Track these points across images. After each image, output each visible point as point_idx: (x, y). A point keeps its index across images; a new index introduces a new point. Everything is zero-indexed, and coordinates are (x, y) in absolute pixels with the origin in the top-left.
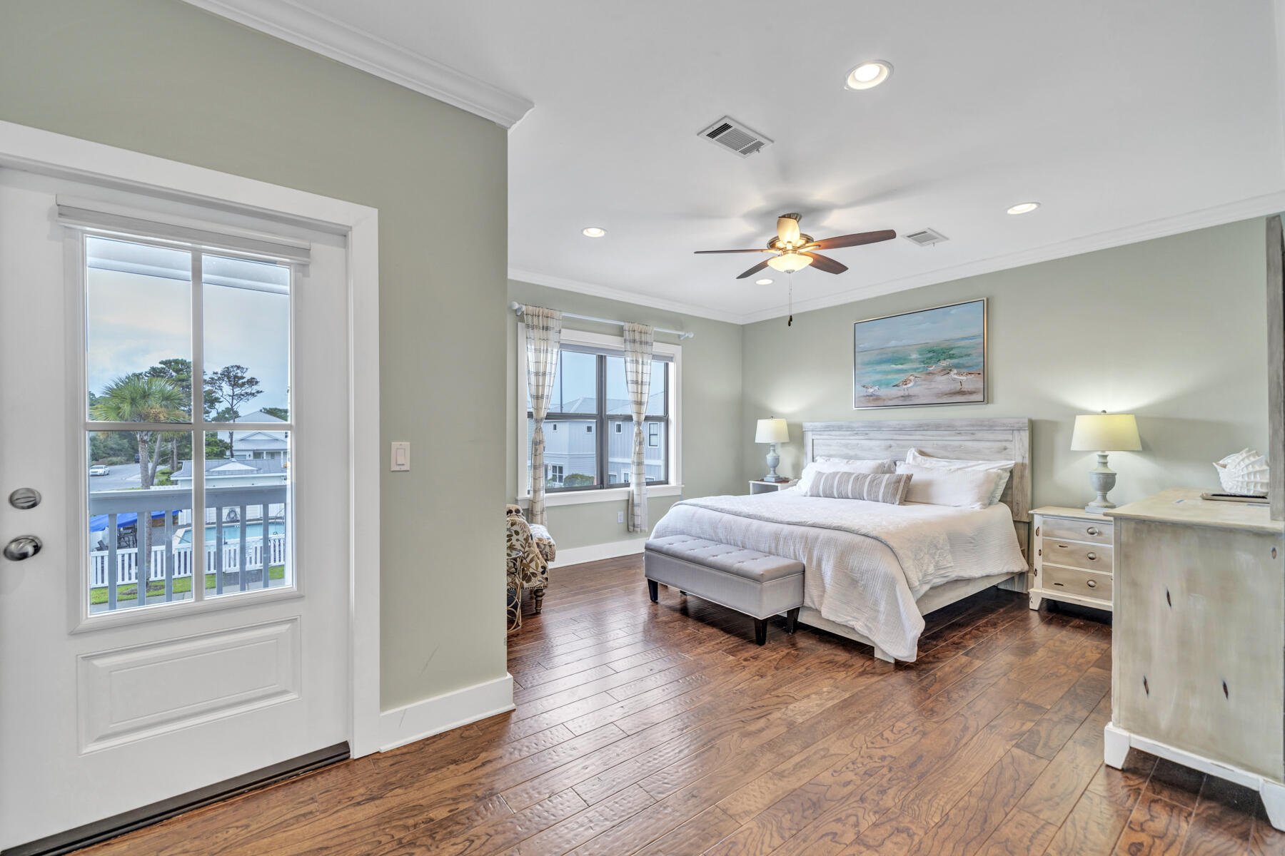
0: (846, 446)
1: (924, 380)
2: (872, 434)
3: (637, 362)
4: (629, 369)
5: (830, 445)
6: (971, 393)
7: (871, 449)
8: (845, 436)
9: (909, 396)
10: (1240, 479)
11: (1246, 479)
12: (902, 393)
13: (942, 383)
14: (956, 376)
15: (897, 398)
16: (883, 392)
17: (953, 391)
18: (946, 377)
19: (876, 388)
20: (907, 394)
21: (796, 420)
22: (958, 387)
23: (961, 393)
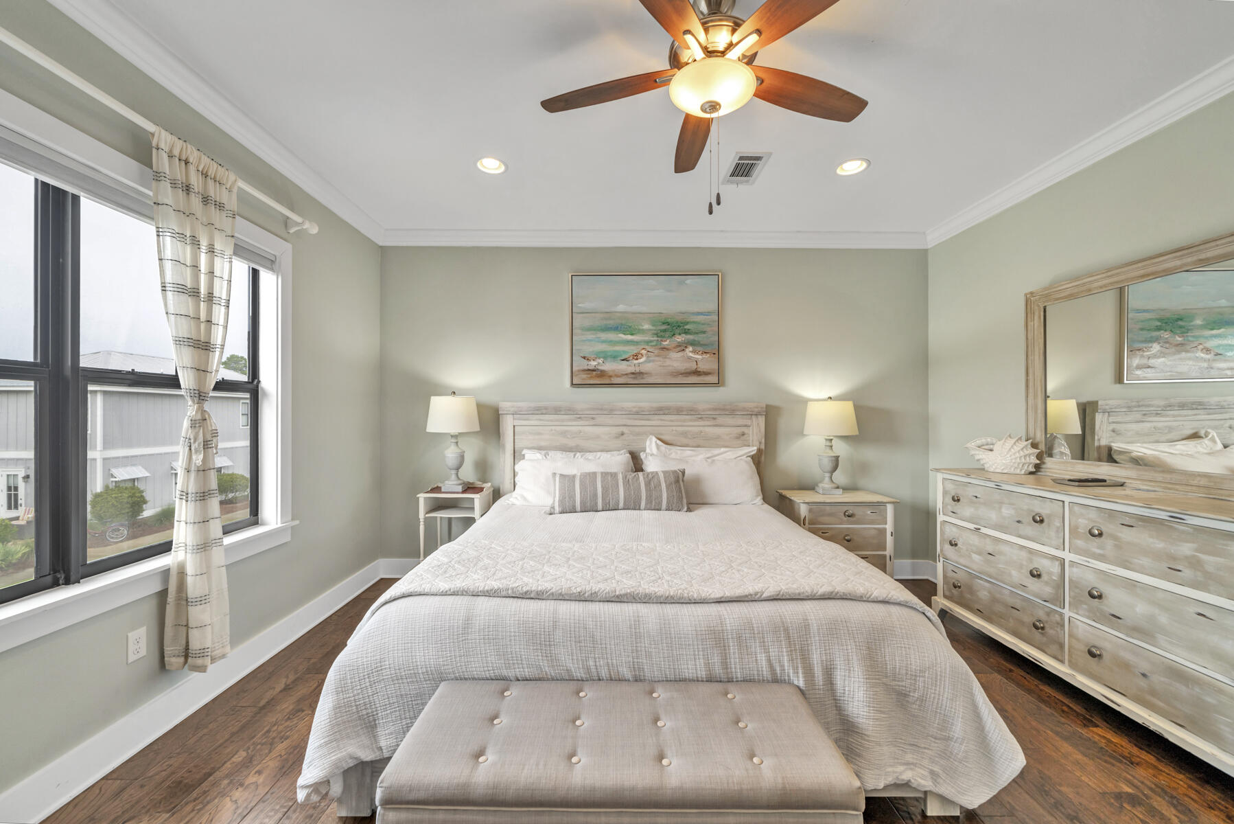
0: (564, 434)
1: (658, 356)
2: (600, 419)
3: (195, 242)
4: (168, 254)
5: (539, 434)
6: (706, 374)
7: (598, 437)
8: (563, 421)
9: (641, 373)
10: (1018, 460)
11: (1023, 460)
12: (632, 369)
13: (676, 361)
14: (691, 354)
15: (626, 374)
16: (608, 366)
17: (688, 371)
18: (680, 354)
19: (600, 361)
20: (638, 371)
21: (490, 399)
22: (693, 366)
23: (696, 373)
